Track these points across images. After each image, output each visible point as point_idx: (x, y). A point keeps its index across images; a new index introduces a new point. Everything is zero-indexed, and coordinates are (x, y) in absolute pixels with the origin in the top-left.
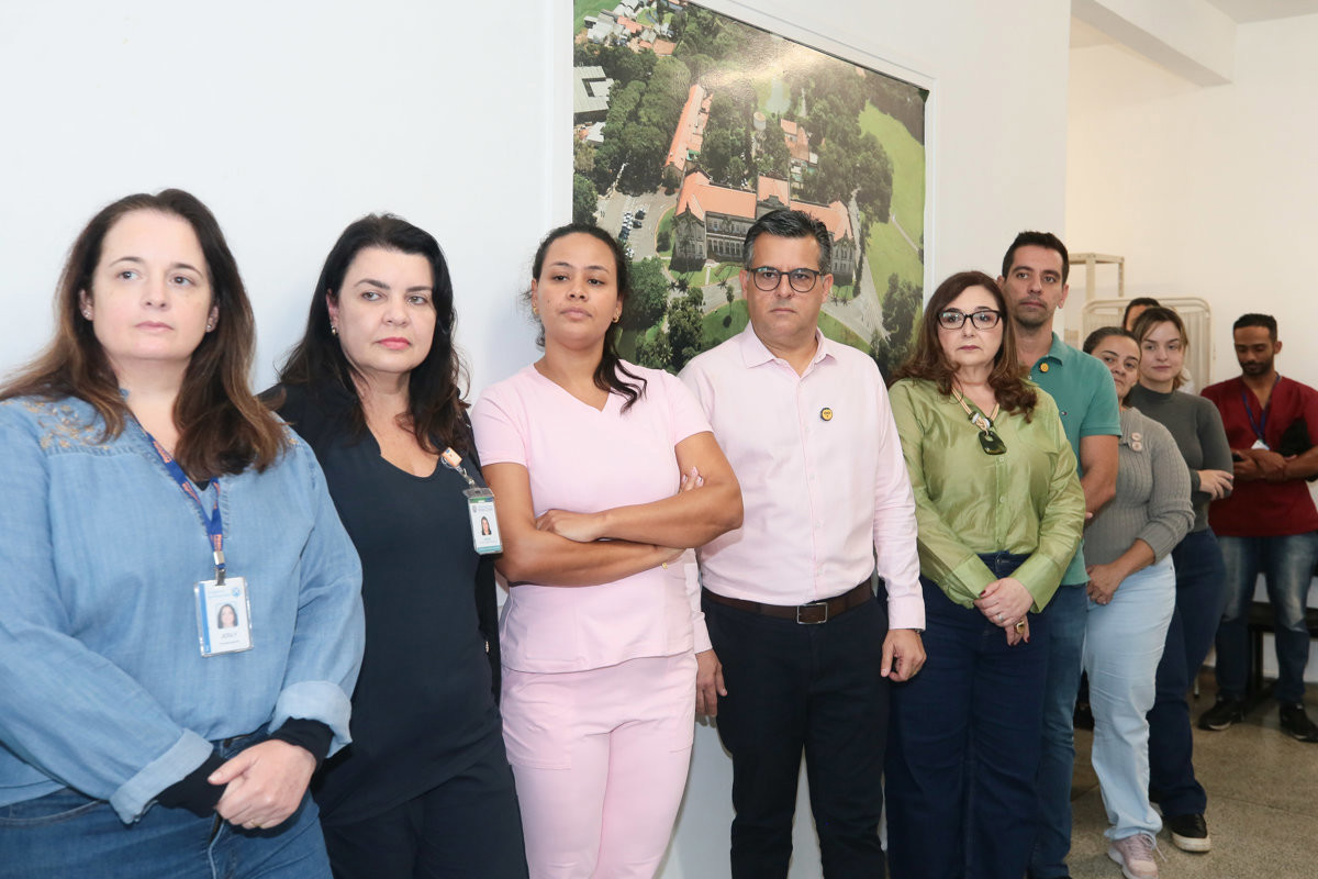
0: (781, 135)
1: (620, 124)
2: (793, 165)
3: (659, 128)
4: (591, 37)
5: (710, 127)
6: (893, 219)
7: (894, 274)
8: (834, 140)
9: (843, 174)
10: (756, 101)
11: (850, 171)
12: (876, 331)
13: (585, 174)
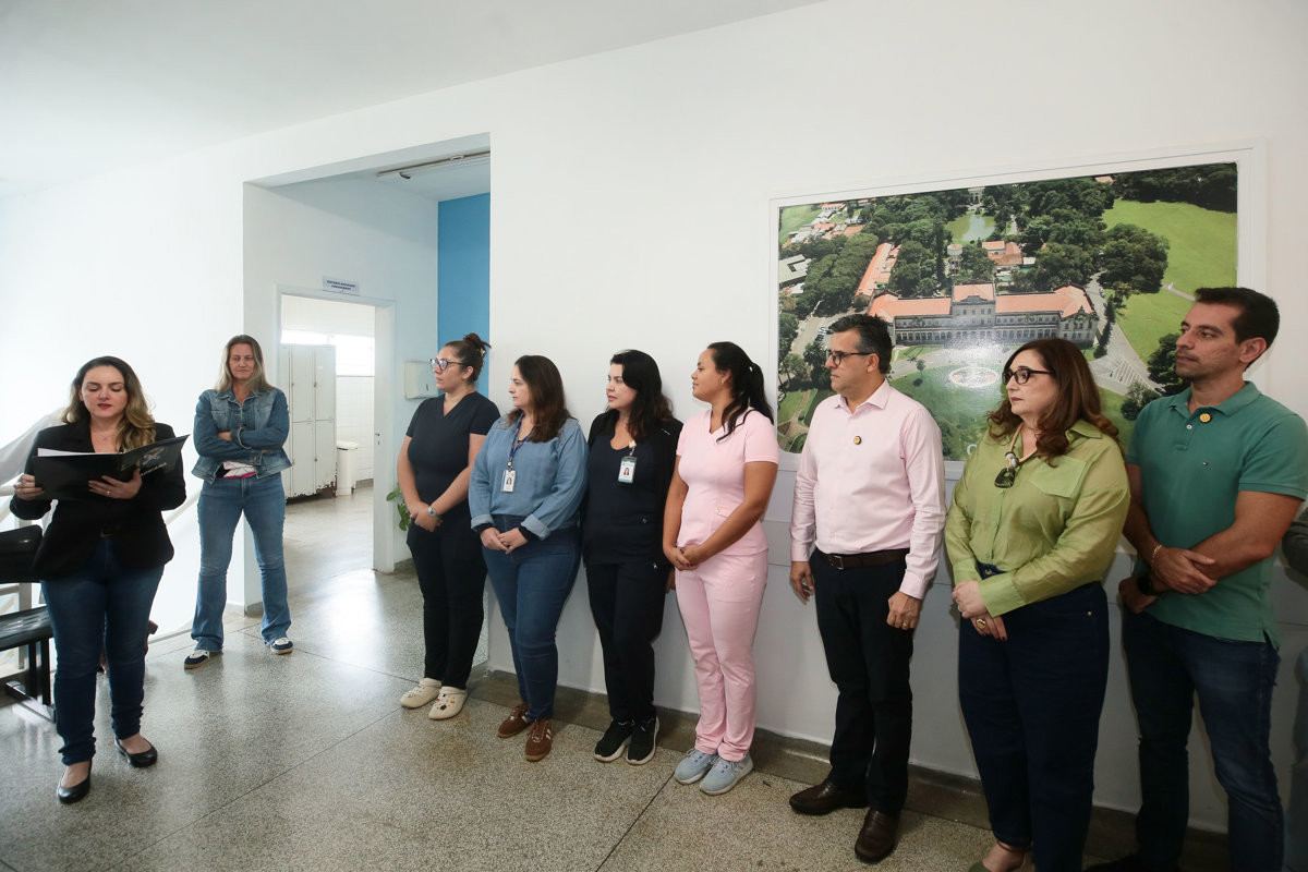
0: (984, 253)
1: (816, 281)
2: (999, 271)
3: (850, 276)
4: (795, 242)
5: (898, 265)
6: (1170, 287)
7: (1170, 335)
8: (1060, 242)
9: (1076, 264)
10: (950, 238)
11: (1088, 260)
12: (1137, 384)
13: (789, 311)
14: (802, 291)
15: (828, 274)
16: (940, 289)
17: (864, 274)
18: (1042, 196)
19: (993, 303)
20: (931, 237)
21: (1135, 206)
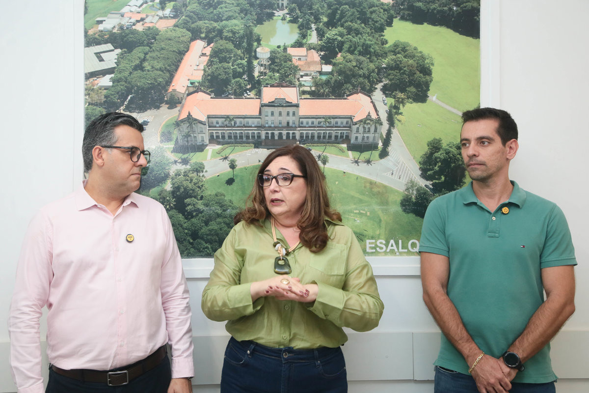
0: (288, 59)
1: (126, 74)
2: (302, 76)
3: (162, 71)
4: (102, 29)
5: (210, 63)
6: (434, 98)
7: (435, 139)
8: (352, 53)
9: (364, 74)
10: (259, 40)
11: (373, 71)
12: (412, 182)
13: (96, 104)
14: (111, 84)
15: (139, 67)
16: (250, 90)
17: (176, 70)
18: (337, 9)
19: (297, 106)
20: (242, 38)
21: (408, 26)
